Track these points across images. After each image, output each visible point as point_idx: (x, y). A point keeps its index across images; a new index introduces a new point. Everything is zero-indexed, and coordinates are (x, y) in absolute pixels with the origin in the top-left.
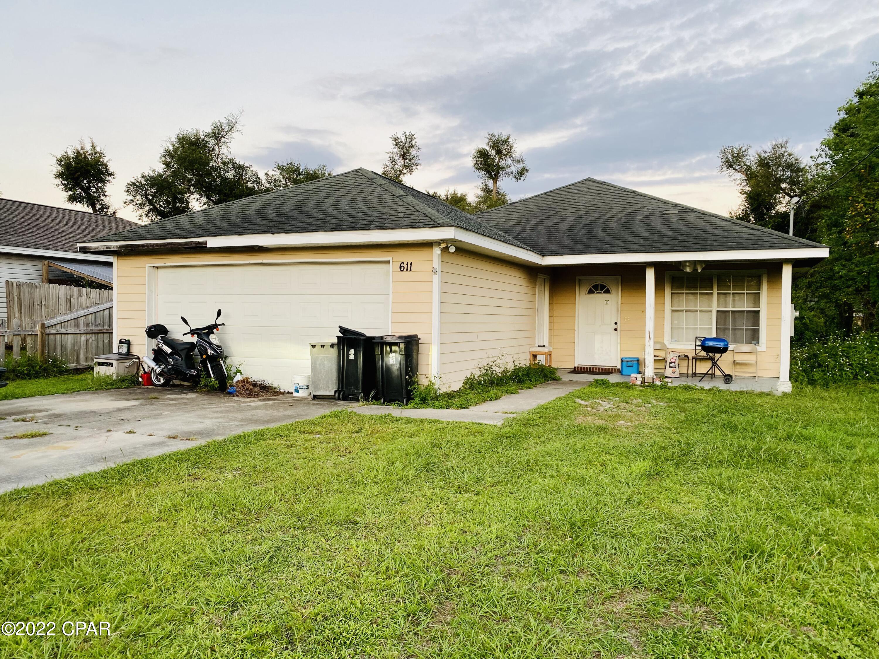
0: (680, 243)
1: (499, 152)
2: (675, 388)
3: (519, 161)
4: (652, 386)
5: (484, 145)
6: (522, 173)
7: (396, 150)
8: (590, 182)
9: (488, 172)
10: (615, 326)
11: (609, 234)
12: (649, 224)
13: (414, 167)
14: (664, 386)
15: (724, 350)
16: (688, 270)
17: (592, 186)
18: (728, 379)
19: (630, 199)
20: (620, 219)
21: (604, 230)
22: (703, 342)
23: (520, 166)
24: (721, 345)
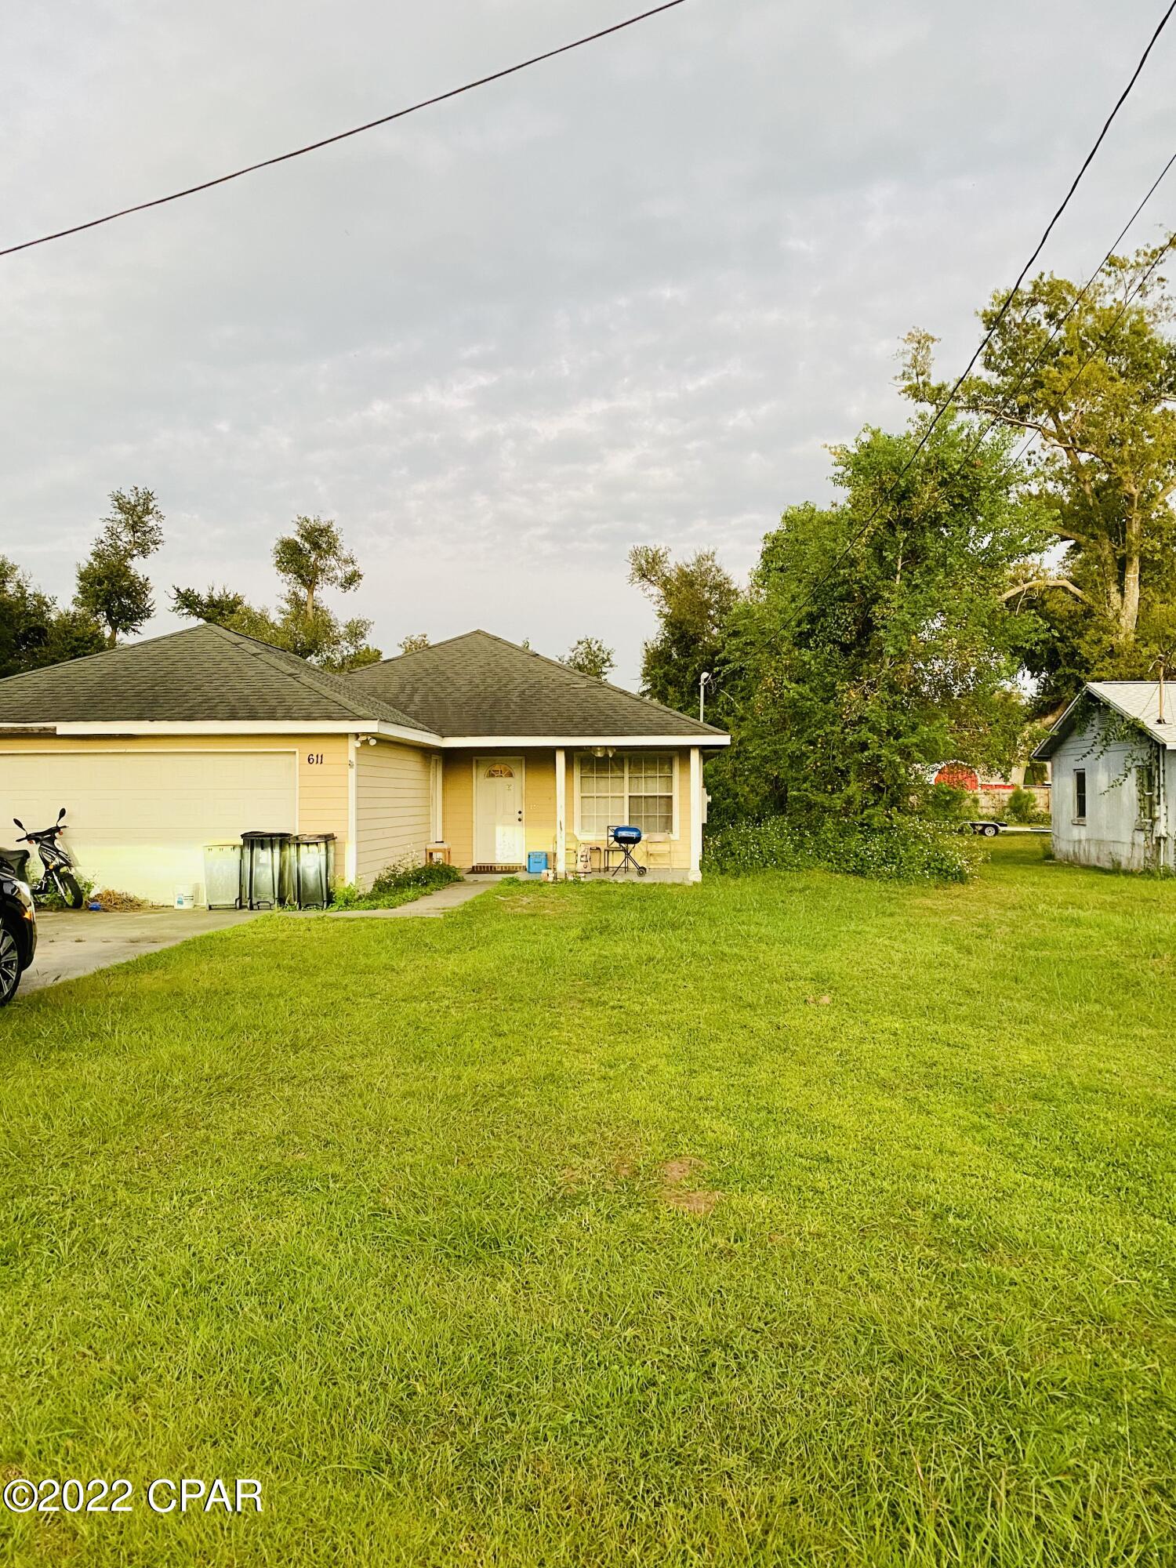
0: (591, 726)
1: (316, 546)
2: (589, 883)
3: (346, 562)
4: (565, 881)
5: (293, 534)
6: (351, 580)
7: (120, 517)
8: (480, 637)
9: (301, 576)
10: (519, 816)
11: (513, 712)
12: (556, 700)
13: (152, 547)
14: (577, 882)
15: (637, 840)
16: (599, 755)
17: (486, 642)
18: (642, 871)
19: (531, 665)
20: (523, 692)
21: (508, 706)
22: (616, 831)
23: (350, 569)
24: (634, 834)
